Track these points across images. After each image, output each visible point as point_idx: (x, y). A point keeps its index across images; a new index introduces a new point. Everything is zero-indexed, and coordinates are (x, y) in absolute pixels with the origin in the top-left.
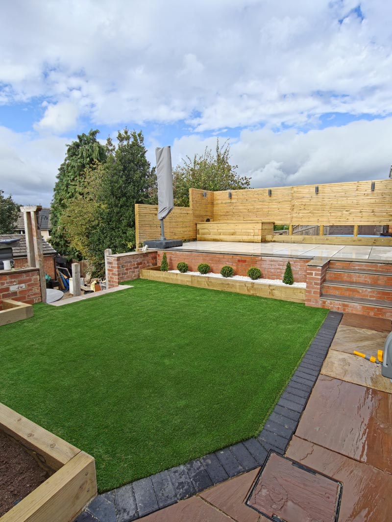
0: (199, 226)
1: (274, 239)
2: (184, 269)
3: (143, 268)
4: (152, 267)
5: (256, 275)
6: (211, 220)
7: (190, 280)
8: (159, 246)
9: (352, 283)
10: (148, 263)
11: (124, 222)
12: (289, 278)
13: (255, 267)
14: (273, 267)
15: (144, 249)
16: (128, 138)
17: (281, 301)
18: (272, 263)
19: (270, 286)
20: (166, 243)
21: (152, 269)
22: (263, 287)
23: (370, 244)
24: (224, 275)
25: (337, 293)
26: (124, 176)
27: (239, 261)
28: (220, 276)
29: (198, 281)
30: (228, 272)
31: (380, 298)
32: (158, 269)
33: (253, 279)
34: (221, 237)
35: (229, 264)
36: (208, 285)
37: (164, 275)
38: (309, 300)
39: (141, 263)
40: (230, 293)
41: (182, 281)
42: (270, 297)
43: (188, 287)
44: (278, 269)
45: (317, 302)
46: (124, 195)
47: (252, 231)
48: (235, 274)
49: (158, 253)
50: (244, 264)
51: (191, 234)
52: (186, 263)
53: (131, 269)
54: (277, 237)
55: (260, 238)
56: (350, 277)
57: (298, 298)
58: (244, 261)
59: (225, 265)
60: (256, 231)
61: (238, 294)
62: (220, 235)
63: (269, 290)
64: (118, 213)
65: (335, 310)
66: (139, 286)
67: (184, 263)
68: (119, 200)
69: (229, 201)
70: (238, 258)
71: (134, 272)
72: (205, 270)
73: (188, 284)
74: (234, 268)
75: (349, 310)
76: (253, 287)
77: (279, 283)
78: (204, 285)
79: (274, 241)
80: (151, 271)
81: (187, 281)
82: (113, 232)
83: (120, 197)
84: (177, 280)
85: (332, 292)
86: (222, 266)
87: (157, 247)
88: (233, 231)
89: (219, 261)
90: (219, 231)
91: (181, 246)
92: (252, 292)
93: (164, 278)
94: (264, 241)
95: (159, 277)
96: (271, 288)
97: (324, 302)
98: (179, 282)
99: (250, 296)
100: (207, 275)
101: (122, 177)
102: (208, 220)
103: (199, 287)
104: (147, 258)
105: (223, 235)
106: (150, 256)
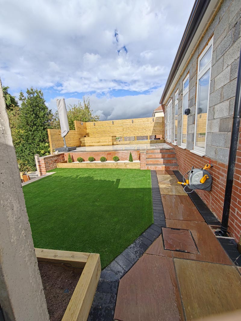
0: (81, 140)
1: (117, 143)
2: (81, 160)
3: (58, 162)
4: (62, 161)
5: (117, 159)
6: (87, 136)
7: (86, 165)
8: (65, 150)
9: (156, 158)
10: (60, 159)
11: (37, 140)
12: (131, 160)
13: (116, 156)
14: (123, 155)
15: (56, 153)
16: (33, 93)
17: (130, 169)
18: (123, 153)
19: (125, 163)
20: (69, 149)
21: (63, 162)
22: (122, 164)
23: (155, 142)
24: (102, 161)
25: (152, 163)
26: (34, 114)
27: (108, 154)
28: (100, 162)
29: (90, 165)
30: (103, 160)
31: (167, 163)
32: (66, 162)
33: (116, 161)
34: (93, 144)
35: (103, 156)
36: (96, 166)
37: (71, 165)
38: (142, 167)
39: (56, 160)
40: (107, 169)
41: (81, 166)
42: (125, 168)
43: (85, 169)
44: (126, 156)
45: (145, 167)
46: (35, 125)
47: (108, 140)
48: (107, 160)
49: (65, 154)
50: (110, 155)
51: (78, 144)
52: (82, 157)
53: (52, 163)
54: (118, 143)
55: (111, 143)
56: (155, 156)
57: (137, 167)
58: (110, 154)
59: (102, 157)
60: (110, 140)
61: (111, 169)
62: (92, 143)
63: (125, 165)
64: (32, 135)
65: (152, 170)
66: (59, 172)
67: (81, 158)
68: (32, 128)
69: (94, 127)
70: (107, 153)
71: (53, 165)
72: (92, 160)
73: (85, 167)
74: (106, 158)
75: (157, 169)
76: (117, 165)
77: (127, 161)
78: (94, 167)
79: (118, 144)
80: (63, 164)
81: (85, 166)
82: (31, 145)
83: (32, 126)
84: (79, 166)
85: (150, 163)
86: (100, 158)
87: (63, 151)
88: (99, 141)
89: (98, 155)
90: (92, 141)
91: (76, 149)
92: (117, 167)
93: (71, 166)
94: (113, 145)
95: (69, 166)
96: (125, 164)
97: (148, 167)
98: (80, 167)
99: (116, 169)
100: (93, 162)
101: (32, 115)
102: (85, 136)
103: (91, 168)
104: (59, 157)
105: (94, 143)
106: (61, 156)
